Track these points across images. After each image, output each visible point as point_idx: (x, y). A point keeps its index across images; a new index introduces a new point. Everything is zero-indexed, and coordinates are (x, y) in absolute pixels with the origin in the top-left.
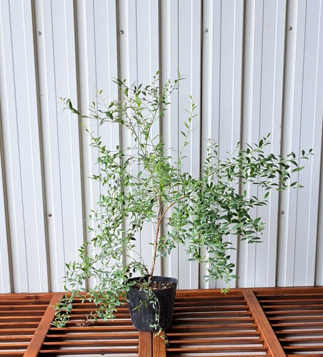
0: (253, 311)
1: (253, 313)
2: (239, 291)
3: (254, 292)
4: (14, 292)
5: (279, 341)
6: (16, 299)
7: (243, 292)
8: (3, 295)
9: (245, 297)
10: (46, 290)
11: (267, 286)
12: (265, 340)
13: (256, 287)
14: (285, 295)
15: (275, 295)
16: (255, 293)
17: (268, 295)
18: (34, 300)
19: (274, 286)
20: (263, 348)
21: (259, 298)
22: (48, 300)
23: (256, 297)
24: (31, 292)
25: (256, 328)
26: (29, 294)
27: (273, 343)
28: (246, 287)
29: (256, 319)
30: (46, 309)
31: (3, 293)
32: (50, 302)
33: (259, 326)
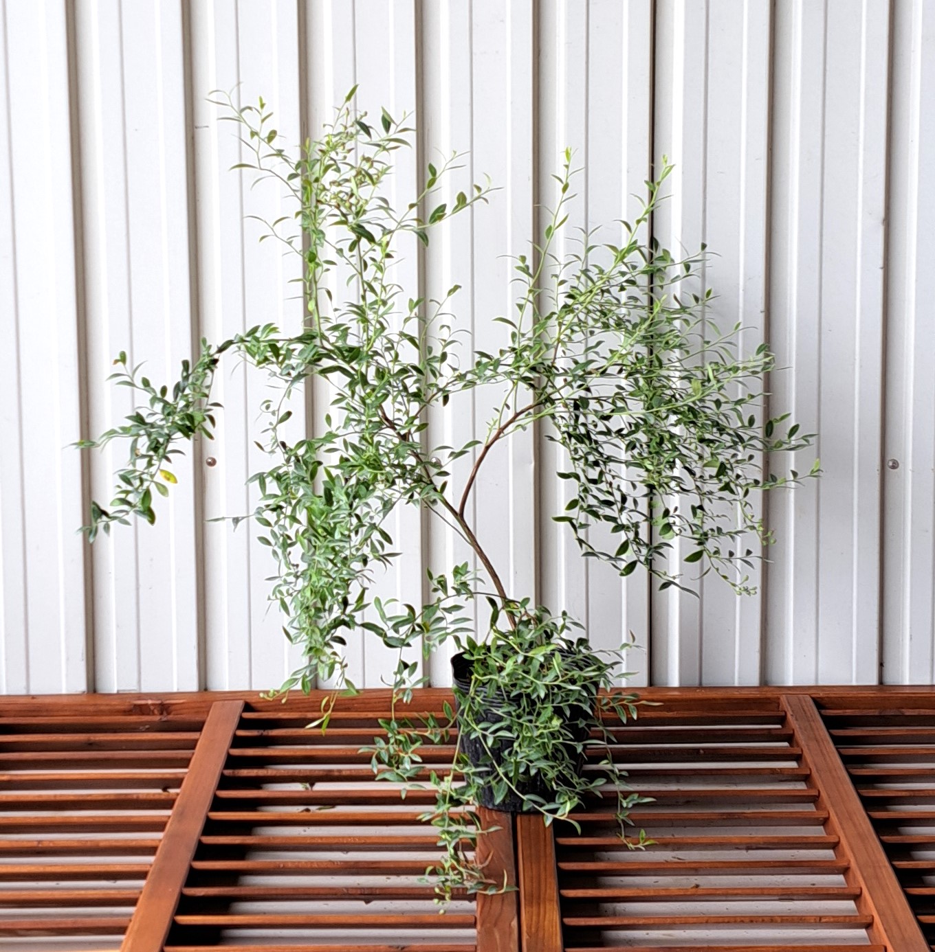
0: (812, 766)
1: (814, 770)
2: (769, 695)
3: (814, 700)
4: (95, 691)
5: (894, 867)
6: (102, 713)
7: (783, 699)
8: (65, 701)
9: (789, 716)
10: (190, 684)
11: (854, 683)
12: (853, 865)
13: (821, 683)
14: (908, 712)
15: (877, 713)
16: (820, 704)
17: (857, 712)
18: (157, 718)
19: (874, 681)
20: (847, 892)
21: (830, 723)
22: (198, 718)
23: (823, 717)
24: (146, 688)
25: (825, 822)
26: (140, 696)
27: (877, 877)
28: (790, 683)
29: (823, 794)
30: (194, 748)
31: (64, 692)
32: (203, 723)
33: (834, 818)
